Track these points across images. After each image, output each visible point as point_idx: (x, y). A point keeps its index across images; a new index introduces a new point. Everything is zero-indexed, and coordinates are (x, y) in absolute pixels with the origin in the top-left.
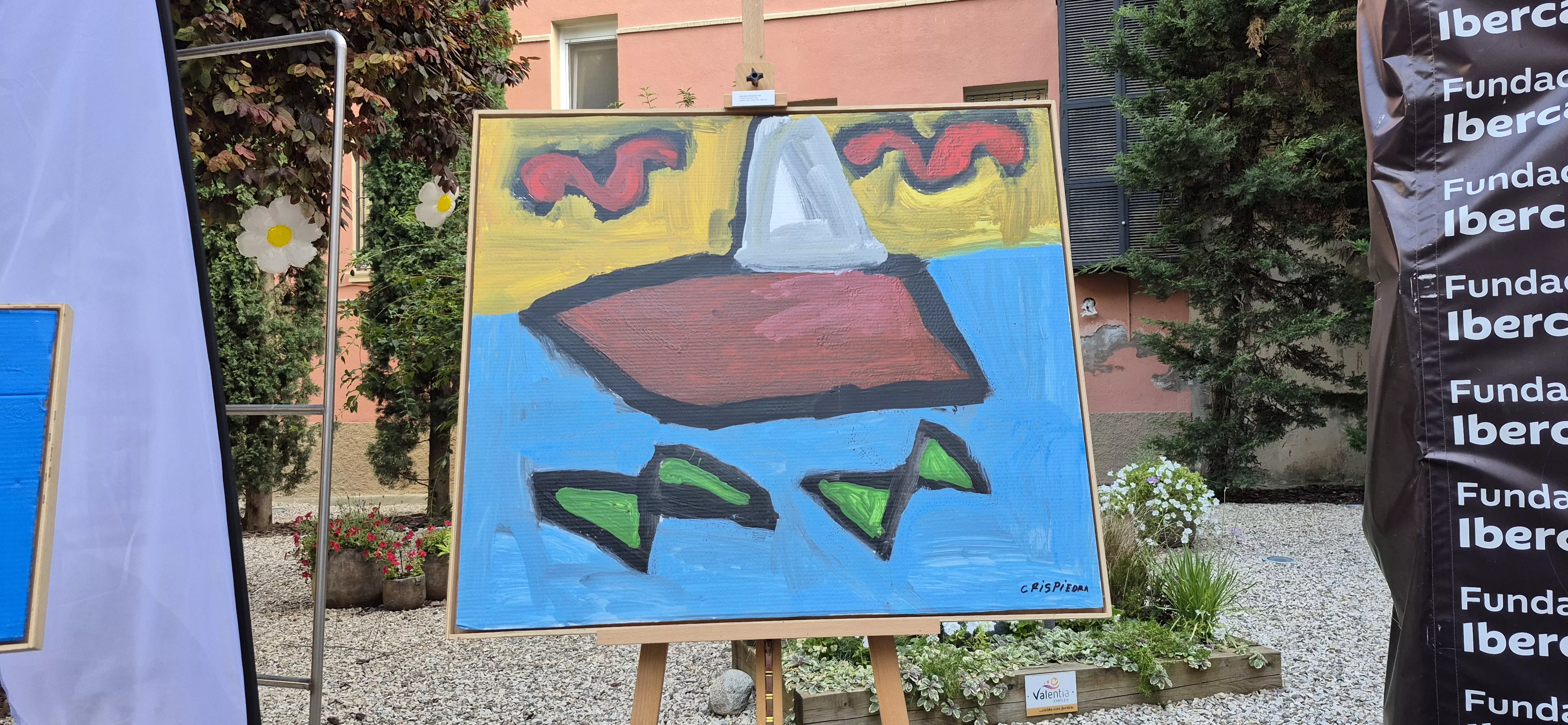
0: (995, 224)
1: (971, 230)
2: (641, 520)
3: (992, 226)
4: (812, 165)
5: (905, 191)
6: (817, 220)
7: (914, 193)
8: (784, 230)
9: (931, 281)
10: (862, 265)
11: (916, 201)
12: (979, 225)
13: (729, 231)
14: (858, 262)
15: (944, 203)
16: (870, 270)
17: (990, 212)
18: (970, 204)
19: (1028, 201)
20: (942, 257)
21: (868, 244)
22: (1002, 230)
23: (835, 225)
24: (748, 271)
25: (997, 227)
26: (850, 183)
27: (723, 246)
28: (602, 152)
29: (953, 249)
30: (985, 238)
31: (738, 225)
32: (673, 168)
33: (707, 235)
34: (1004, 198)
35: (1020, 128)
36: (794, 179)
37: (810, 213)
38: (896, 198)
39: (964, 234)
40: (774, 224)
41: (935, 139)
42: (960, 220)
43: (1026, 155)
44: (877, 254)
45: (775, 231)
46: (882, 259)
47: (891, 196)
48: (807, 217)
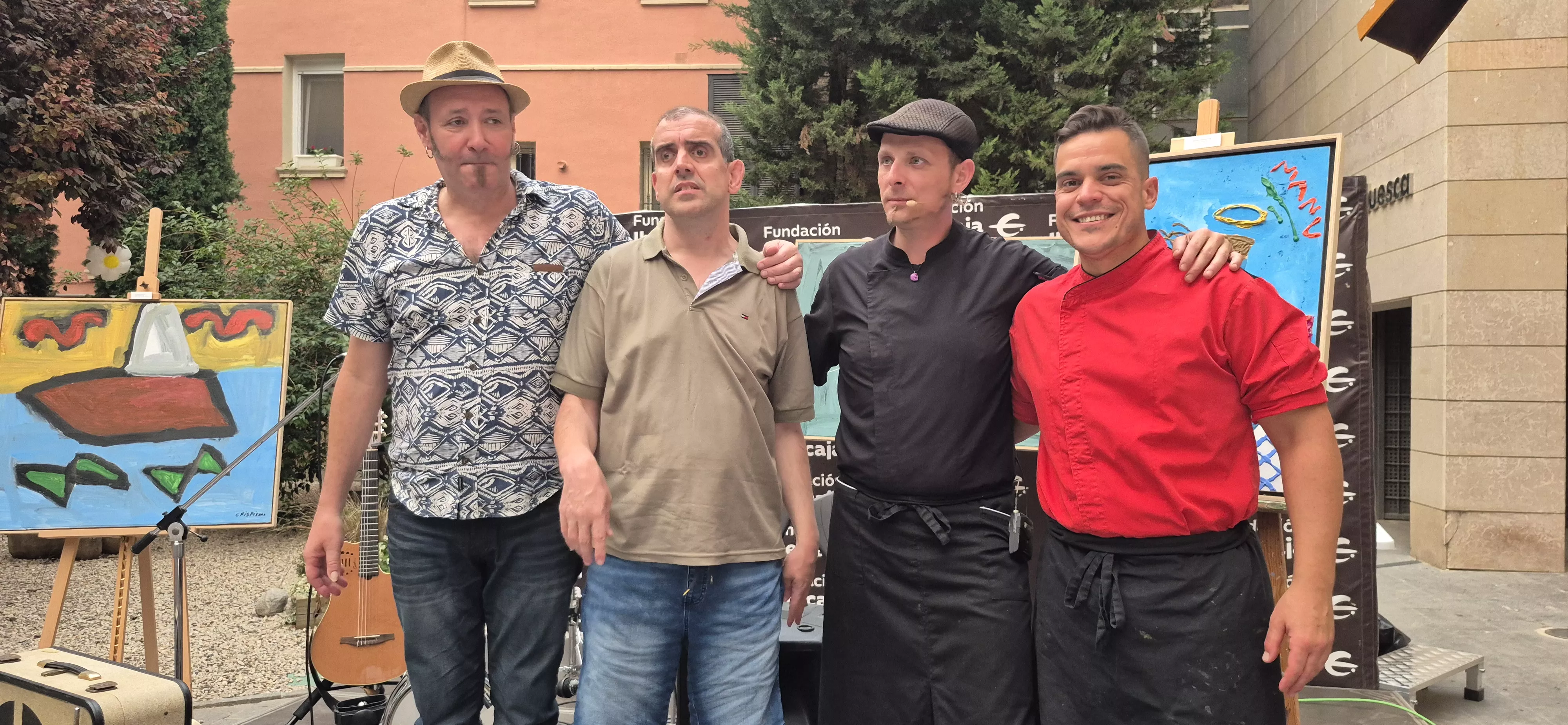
0: (253, 356)
1: (241, 359)
2: (66, 486)
3: (251, 358)
4: (169, 328)
5: (213, 340)
6: (168, 353)
7: (217, 342)
8: (150, 357)
9: (218, 382)
10: (187, 374)
11: (217, 345)
12: (245, 357)
13: (123, 357)
14: (185, 372)
15: (230, 346)
16: (189, 376)
17: (252, 351)
18: (241, 347)
19: (270, 347)
20: (224, 371)
21: (190, 365)
22: (255, 360)
23: (176, 356)
24: (130, 376)
25: (253, 358)
26: (187, 335)
27: (120, 363)
28: (65, 318)
29: (231, 368)
30: (247, 363)
31: (128, 354)
32: (100, 326)
33: (112, 359)
34: (260, 345)
35: (272, 312)
36: (159, 334)
37: (164, 349)
38: (208, 343)
39: (236, 361)
40: (146, 354)
41: (229, 316)
42: (236, 354)
43: (273, 325)
44: (194, 369)
45: (147, 357)
46: (196, 371)
47: (205, 342)
48: (163, 351)
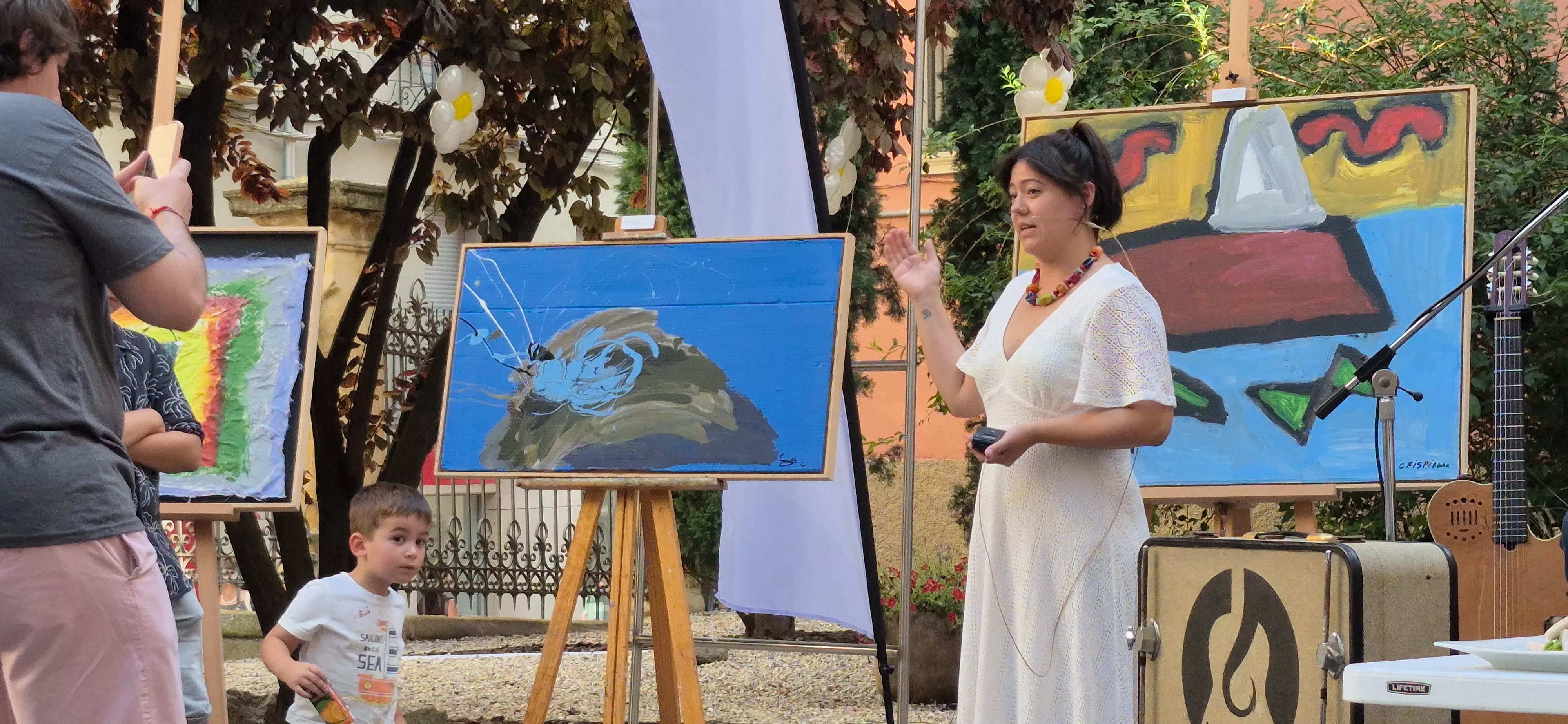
0: (1413, 189)
1: (1394, 195)
3: (1411, 192)
4: (1273, 146)
5: (1346, 165)
6: (1274, 190)
7: (1351, 166)
8: (1249, 199)
9: (1358, 238)
10: (1305, 225)
11: (1352, 173)
12: (1400, 190)
13: (1206, 201)
14: (1303, 223)
15: (1374, 174)
16: (1312, 229)
17: (1410, 180)
18: (1395, 173)
19: (1442, 171)
20: (1368, 218)
21: (1312, 209)
22: (1418, 195)
23: (1288, 196)
24: (1217, 232)
25: (1414, 192)
26: (1302, 159)
27: (1200, 213)
29: (1376, 211)
30: (1405, 201)
31: (1212, 197)
32: (1166, 153)
33: (1188, 205)
34: (1422, 168)
35: (1442, 110)
36: (1258, 158)
37: (1268, 184)
38: (1337, 171)
39: (1387, 199)
40: (1241, 194)
41: (1372, 121)
42: (1386, 187)
43: (1445, 132)
44: (1317, 215)
45: (1241, 201)
46: (1321, 220)
47: (1332, 170)
48: (1267, 188)
